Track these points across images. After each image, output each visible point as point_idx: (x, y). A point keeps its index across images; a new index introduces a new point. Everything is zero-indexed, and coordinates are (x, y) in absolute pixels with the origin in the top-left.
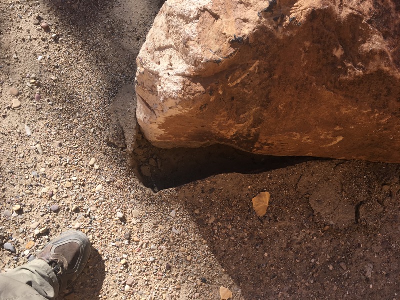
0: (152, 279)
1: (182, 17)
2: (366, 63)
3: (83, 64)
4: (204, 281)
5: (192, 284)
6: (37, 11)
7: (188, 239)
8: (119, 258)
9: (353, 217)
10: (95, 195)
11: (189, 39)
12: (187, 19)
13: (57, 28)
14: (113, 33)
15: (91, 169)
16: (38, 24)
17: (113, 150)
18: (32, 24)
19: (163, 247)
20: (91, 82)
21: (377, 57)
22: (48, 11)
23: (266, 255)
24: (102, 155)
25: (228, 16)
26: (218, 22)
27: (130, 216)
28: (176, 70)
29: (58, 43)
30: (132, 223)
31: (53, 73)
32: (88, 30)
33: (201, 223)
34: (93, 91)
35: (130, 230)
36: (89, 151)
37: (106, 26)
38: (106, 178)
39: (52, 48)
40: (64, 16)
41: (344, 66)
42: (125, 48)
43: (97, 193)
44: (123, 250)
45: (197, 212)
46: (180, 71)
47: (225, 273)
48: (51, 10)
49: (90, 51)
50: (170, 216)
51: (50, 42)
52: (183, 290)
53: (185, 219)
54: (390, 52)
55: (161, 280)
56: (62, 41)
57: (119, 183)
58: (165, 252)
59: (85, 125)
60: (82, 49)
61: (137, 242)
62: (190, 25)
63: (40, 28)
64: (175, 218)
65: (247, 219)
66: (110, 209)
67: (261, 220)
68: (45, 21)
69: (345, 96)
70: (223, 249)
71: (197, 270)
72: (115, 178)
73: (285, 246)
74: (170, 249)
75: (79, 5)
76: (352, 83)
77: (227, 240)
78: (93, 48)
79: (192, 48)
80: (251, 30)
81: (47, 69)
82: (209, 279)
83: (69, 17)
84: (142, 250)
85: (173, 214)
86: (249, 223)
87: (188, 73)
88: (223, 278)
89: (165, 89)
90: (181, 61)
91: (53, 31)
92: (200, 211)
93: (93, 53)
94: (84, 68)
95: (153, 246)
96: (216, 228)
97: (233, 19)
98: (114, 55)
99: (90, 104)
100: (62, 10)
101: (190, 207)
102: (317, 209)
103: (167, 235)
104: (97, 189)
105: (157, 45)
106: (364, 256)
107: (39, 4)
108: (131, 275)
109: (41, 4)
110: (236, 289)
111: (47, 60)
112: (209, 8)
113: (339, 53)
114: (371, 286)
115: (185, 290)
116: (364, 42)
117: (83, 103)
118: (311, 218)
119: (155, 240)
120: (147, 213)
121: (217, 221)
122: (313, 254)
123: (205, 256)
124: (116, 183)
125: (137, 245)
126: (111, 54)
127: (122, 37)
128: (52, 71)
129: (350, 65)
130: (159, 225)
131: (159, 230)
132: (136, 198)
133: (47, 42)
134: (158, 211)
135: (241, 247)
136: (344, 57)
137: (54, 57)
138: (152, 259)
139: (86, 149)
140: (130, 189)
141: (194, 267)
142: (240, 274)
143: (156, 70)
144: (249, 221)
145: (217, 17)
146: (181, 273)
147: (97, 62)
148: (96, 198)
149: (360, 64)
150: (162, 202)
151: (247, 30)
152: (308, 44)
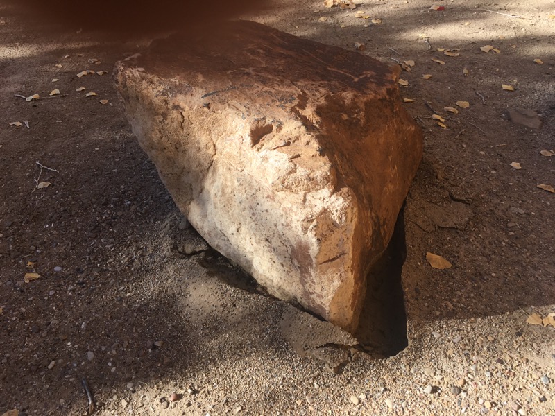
0: (513, 383)
1: (290, 173)
2: (358, 107)
3: (236, 372)
4: (519, 334)
5: (522, 347)
6: (152, 401)
7: (468, 333)
8: (483, 409)
9: (463, 205)
10: (397, 410)
11: (308, 175)
12: (293, 171)
13: (182, 386)
14: (216, 329)
15: (363, 405)
16: (168, 404)
17: (348, 370)
18: (164, 411)
19: (474, 358)
20: (259, 370)
21: (356, 100)
22: (158, 389)
23: (494, 274)
24: (349, 385)
25: (301, 150)
26: (302, 156)
27: (431, 381)
28: (326, 196)
29: (199, 392)
30: (440, 381)
31: (232, 409)
32: (200, 354)
33: (451, 315)
34: (270, 371)
35: (449, 386)
36: (340, 399)
37: (205, 334)
38: (379, 392)
39: (201, 400)
40: (172, 375)
41: (354, 118)
42: (238, 321)
43: (394, 407)
44: (472, 402)
45: (438, 313)
46: (329, 194)
47: (511, 314)
48: (158, 386)
49: (224, 360)
50: (438, 338)
51: (194, 399)
52: (529, 357)
53: (444, 326)
54: (355, 93)
55: (514, 374)
56: (198, 387)
57: (388, 377)
58: (479, 358)
59: (307, 392)
60: (218, 368)
61: (464, 383)
62: (298, 171)
63: (173, 403)
64: (442, 336)
65: (453, 277)
66: (419, 400)
67: (454, 266)
68: (168, 396)
69: (373, 131)
70: (483, 307)
71: (506, 337)
72: (381, 381)
73: (486, 259)
74: (478, 353)
75: (167, 356)
76: (367, 121)
77: (474, 300)
78: (221, 356)
79: (315, 176)
80: (316, 143)
81: (224, 413)
82: (516, 329)
83: (176, 370)
84: (475, 381)
85: (436, 335)
86: (458, 277)
87: (331, 190)
88: (517, 317)
89: (339, 208)
90: (319, 191)
91: (182, 392)
92: (437, 310)
93: (228, 357)
94: (241, 373)
95: (472, 368)
96: (459, 305)
97: (304, 148)
98: (241, 334)
99: (284, 379)
100: (164, 374)
101: (431, 316)
102: (451, 224)
103: (461, 350)
104: (390, 406)
105: (301, 201)
106: (502, 210)
107: (144, 396)
108: (505, 403)
109: (145, 394)
110: (530, 309)
111: (213, 410)
112: (291, 156)
113: (345, 117)
114: (533, 213)
115: (529, 355)
116: (344, 102)
117: (281, 387)
118: (459, 231)
119: (465, 364)
120: (431, 361)
121: (450, 300)
122: (496, 242)
123: (490, 323)
124: (387, 382)
125: (468, 385)
126: (238, 337)
127: (225, 321)
128: (229, 409)
129: (355, 115)
130: (448, 353)
131: (454, 355)
132: (410, 366)
133: (193, 402)
134: (430, 349)
135: (483, 291)
136: (349, 116)
137: (213, 401)
138: (488, 374)
139: (337, 402)
140: (398, 369)
141: (502, 338)
142: (514, 302)
143: (321, 209)
144: (455, 276)
145: (299, 156)
146: (508, 352)
147: (240, 356)
148: (401, 409)
149: (356, 111)
150: (421, 341)
151: (315, 145)
152: (334, 126)
